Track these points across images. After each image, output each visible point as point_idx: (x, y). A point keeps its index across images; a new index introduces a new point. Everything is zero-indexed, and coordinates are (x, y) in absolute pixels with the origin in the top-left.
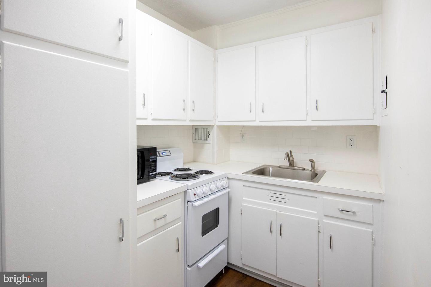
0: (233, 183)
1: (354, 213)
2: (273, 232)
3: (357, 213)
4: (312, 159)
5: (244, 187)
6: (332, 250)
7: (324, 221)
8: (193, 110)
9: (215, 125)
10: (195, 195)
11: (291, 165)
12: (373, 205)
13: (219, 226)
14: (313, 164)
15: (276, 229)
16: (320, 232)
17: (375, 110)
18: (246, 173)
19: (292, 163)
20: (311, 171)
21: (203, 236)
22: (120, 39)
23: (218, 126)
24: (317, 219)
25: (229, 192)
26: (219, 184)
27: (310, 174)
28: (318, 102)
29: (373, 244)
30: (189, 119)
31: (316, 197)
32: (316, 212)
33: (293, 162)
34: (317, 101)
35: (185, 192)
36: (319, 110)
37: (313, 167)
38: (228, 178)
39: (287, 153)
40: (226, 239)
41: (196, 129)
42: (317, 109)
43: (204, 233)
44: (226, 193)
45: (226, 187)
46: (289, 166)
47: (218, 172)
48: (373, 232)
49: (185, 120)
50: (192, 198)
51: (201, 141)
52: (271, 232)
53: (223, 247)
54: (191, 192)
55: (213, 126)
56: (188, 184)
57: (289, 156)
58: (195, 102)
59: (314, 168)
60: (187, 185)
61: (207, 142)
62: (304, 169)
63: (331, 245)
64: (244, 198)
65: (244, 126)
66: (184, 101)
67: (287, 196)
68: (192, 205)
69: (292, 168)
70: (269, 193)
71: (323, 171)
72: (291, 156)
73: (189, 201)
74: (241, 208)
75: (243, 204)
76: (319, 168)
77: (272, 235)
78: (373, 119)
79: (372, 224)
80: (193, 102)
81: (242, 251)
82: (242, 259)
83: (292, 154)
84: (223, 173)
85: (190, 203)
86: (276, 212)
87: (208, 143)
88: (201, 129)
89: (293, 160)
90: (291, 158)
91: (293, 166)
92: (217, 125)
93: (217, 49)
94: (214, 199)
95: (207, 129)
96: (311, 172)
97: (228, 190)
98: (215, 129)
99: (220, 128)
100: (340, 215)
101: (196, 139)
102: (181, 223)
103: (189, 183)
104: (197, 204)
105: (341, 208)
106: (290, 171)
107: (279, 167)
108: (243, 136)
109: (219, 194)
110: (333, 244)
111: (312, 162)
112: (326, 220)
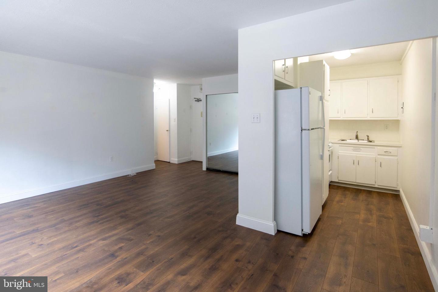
0: (334, 145)
1: (390, 152)
3: (392, 152)
5: (340, 146)
6: (381, 168)
12: (397, 149)
15: (356, 162)
16: (376, 162)
17: (398, 114)
18: (339, 141)
20: (367, 140)
24: (375, 156)
29: (398, 163)
31: (375, 148)
32: (375, 154)
38: (332, 143)
42: (372, 112)
46: (356, 139)
48: (397, 159)
52: (354, 164)
59: (369, 139)
62: (363, 140)
64: (339, 151)
70: (352, 148)
71: (373, 140)
74: (338, 155)
76: (371, 138)
78: (397, 117)
79: (397, 156)
81: (338, 175)
82: (338, 178)
86: (356, 156)
90: (357, 136)
100: (385, 154)
105: (385, 151)
107: (350, 139)
110: (382, 165)
111: (368, 136)
112: (379, 157)
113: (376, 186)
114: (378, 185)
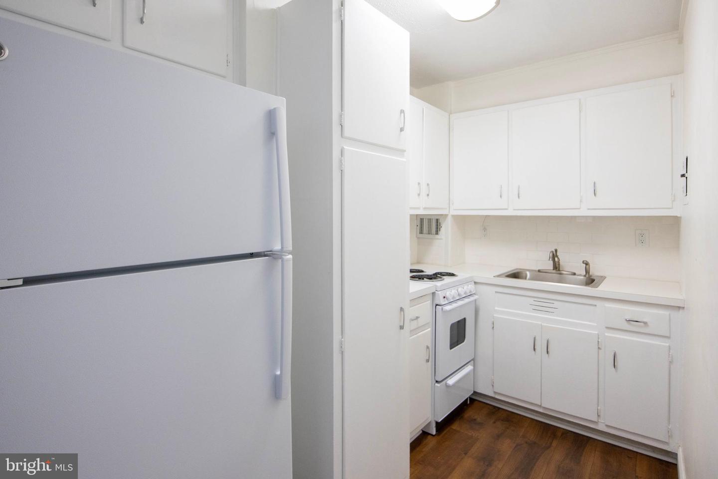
0: (481, 288)
1: (645, 323)
2: (536, 350)
3: (649, 324)
4: (586, 261)
5: (498, 294)
6: (616, 371)
7: (606, 334)
8: (428, 195)
9: (450, 215)
10: (444, 297)
11: (556, 268)
12: (670, 314)
13: (465, 341)
14: (587, 266)
15: (541, 346)
16: (600, 349)
17: (674, 196)
18: (499, 276)
19: (557, 266)
20: (585, 276)
21: (451, 349)
22: (402, 130)
23: (453, 216)
24: (597, 332)
25: (475, 300)
26: (462, 290)
27: (585, 280)
28: (597, 185)
29: (670, 362)
30: (424, 207)
31: (596, 305)
32: (596, 324)
33: (559, 264)
34: (594, 183)
35: (434, 294)
36: (597, 195)
37: (587, 271)
38: (475, 283)
39: (552, 252)
40: (472, 360)
41: (422, 220)
42: (595, 194)
43: (452, 347)
44: (472, 301)
45: (473, 292)
46: (553, 270)
47: (461, 275)
48: (669, 347)
49: (418, 208)
50: (443, 302)
51: (430, 236)
52: (534, 349)
53: (469, 368)
54: (440, 294)
55: (446, 215)
56: (436, 284)
57: (554, 256)
58: (430, 185)
59: (589, 273)
60: (436, 286)
61: (437, 236)
62: (574, 274)
63: (616, 364)
64: (496, 308)
65: (486, 216)
66: (419, 184)
67: (556, 304)
68: (442, 309)
69: (559, 272)
70: (531, 301)
71: (602, 277)
72: (557, 256)
73: (437, 305)
74: (493, 320)
75: (495, 315)
76: (595, 272)
77: (535, 354)
78: (672, 208)
79: (668, 337)
80: (428, 185)
81: (493, 376)
82: (494, 385)
83: (558, 254)
84: (468, 275)
85: (440, 307)
86: (541, 325)
87: (439, 238)
88: (430, 220)
89: (559, 262)
90: (556, 259)
91: (559, 270)
92: (453, 214)
93: (451, 114)
94: (461, 306)
95: (437, 220)
96: (585, 278)
97: (476, 297)
98: (449, 220)
99: (457, 218)
100: (626, 326)
101: (421, 232)
102: (429, 329)
103: (438, 283)
104: (448, 308)
105: (628, 318)
106: (556, 276)
107: (539, 271)
108: (485, 229)
109: (460, 303)
110: (618, 363)
111: (587, 264)
112: (609, 334)
113: (601, 427)
114: (607, 426)
